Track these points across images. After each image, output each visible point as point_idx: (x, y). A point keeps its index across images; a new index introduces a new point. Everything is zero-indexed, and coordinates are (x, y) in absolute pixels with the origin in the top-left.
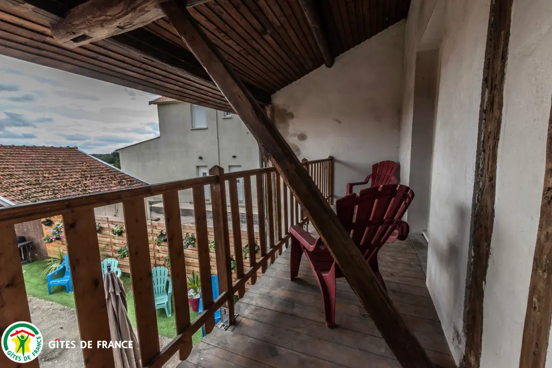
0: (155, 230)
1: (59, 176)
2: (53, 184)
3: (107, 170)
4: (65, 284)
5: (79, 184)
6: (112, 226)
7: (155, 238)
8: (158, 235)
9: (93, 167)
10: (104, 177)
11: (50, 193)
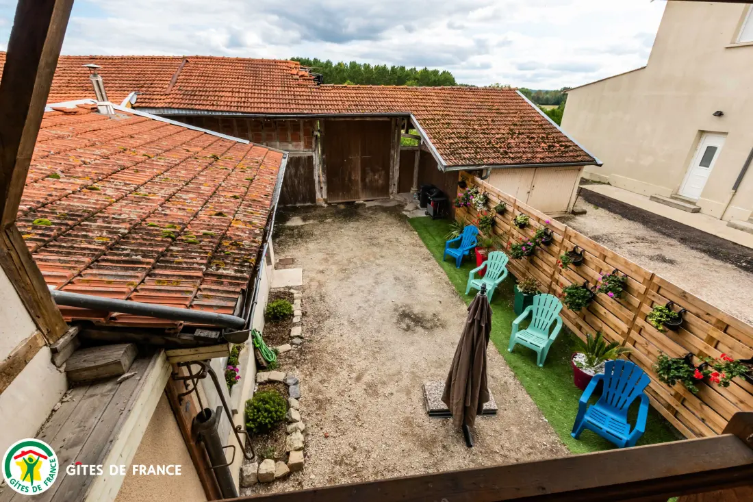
0: (566, 241)
1: (487, 129)
2: (478, 140)
3: (541, 125)
4: (457, 257)
5: (503, 142)
6: (517, 213)
7: (563, 253)
8: (569, 250)
9: (526, 119)
10: (534, 135)
11: (472, 151)
